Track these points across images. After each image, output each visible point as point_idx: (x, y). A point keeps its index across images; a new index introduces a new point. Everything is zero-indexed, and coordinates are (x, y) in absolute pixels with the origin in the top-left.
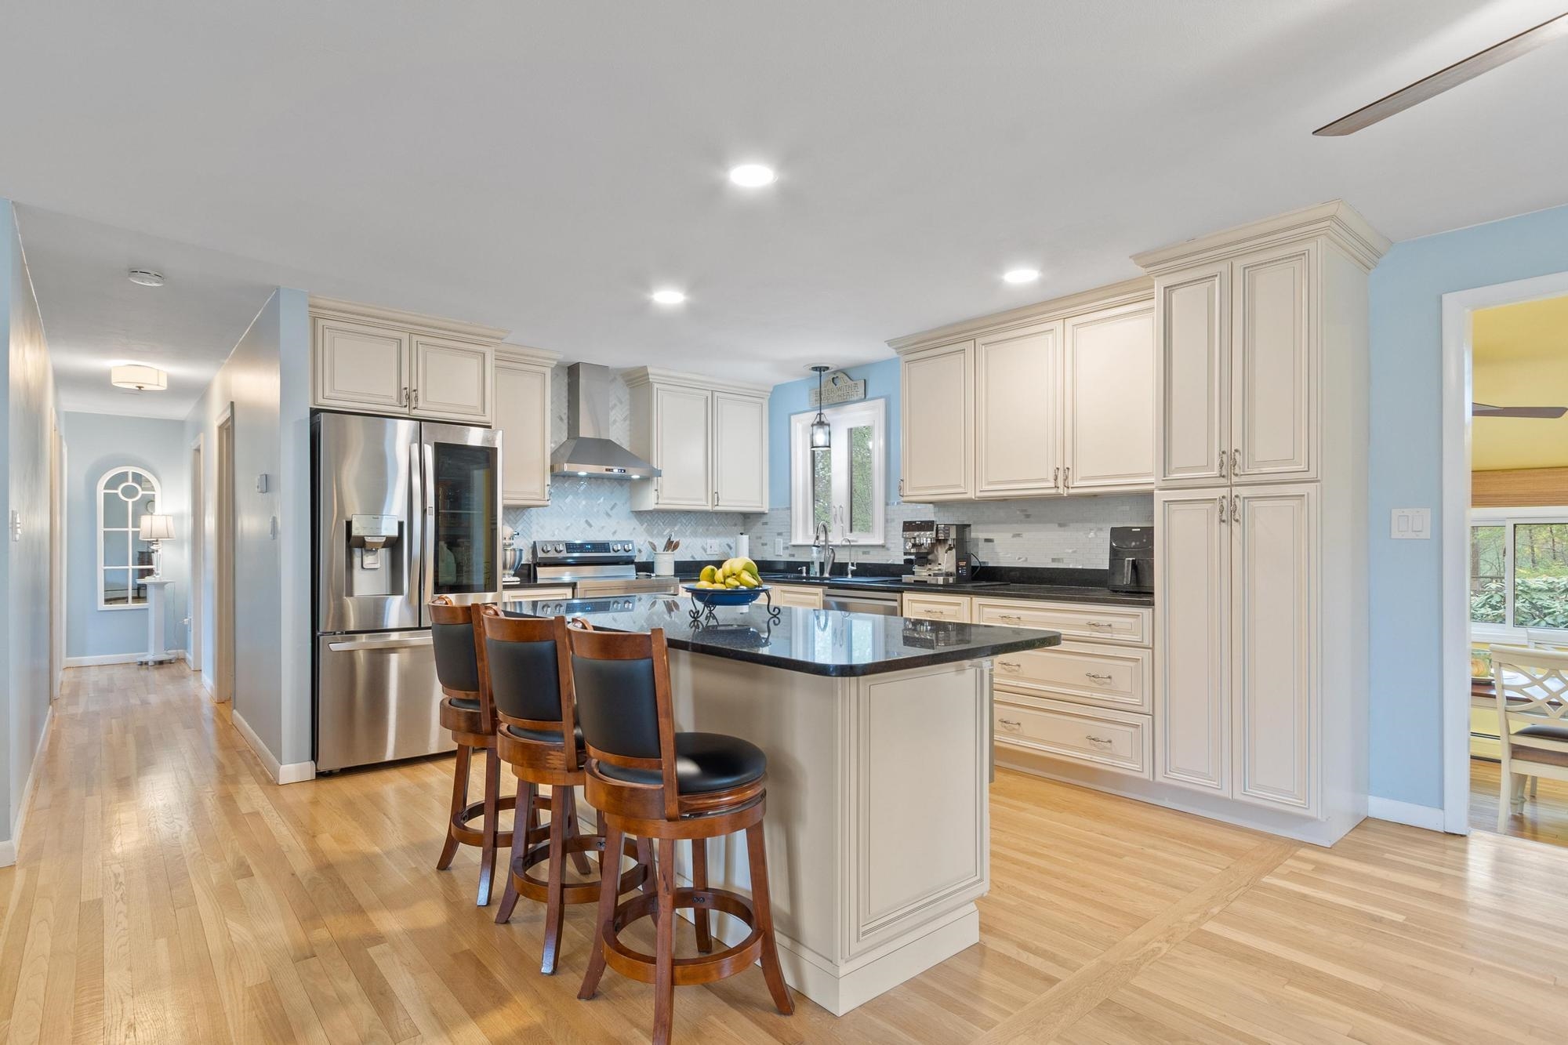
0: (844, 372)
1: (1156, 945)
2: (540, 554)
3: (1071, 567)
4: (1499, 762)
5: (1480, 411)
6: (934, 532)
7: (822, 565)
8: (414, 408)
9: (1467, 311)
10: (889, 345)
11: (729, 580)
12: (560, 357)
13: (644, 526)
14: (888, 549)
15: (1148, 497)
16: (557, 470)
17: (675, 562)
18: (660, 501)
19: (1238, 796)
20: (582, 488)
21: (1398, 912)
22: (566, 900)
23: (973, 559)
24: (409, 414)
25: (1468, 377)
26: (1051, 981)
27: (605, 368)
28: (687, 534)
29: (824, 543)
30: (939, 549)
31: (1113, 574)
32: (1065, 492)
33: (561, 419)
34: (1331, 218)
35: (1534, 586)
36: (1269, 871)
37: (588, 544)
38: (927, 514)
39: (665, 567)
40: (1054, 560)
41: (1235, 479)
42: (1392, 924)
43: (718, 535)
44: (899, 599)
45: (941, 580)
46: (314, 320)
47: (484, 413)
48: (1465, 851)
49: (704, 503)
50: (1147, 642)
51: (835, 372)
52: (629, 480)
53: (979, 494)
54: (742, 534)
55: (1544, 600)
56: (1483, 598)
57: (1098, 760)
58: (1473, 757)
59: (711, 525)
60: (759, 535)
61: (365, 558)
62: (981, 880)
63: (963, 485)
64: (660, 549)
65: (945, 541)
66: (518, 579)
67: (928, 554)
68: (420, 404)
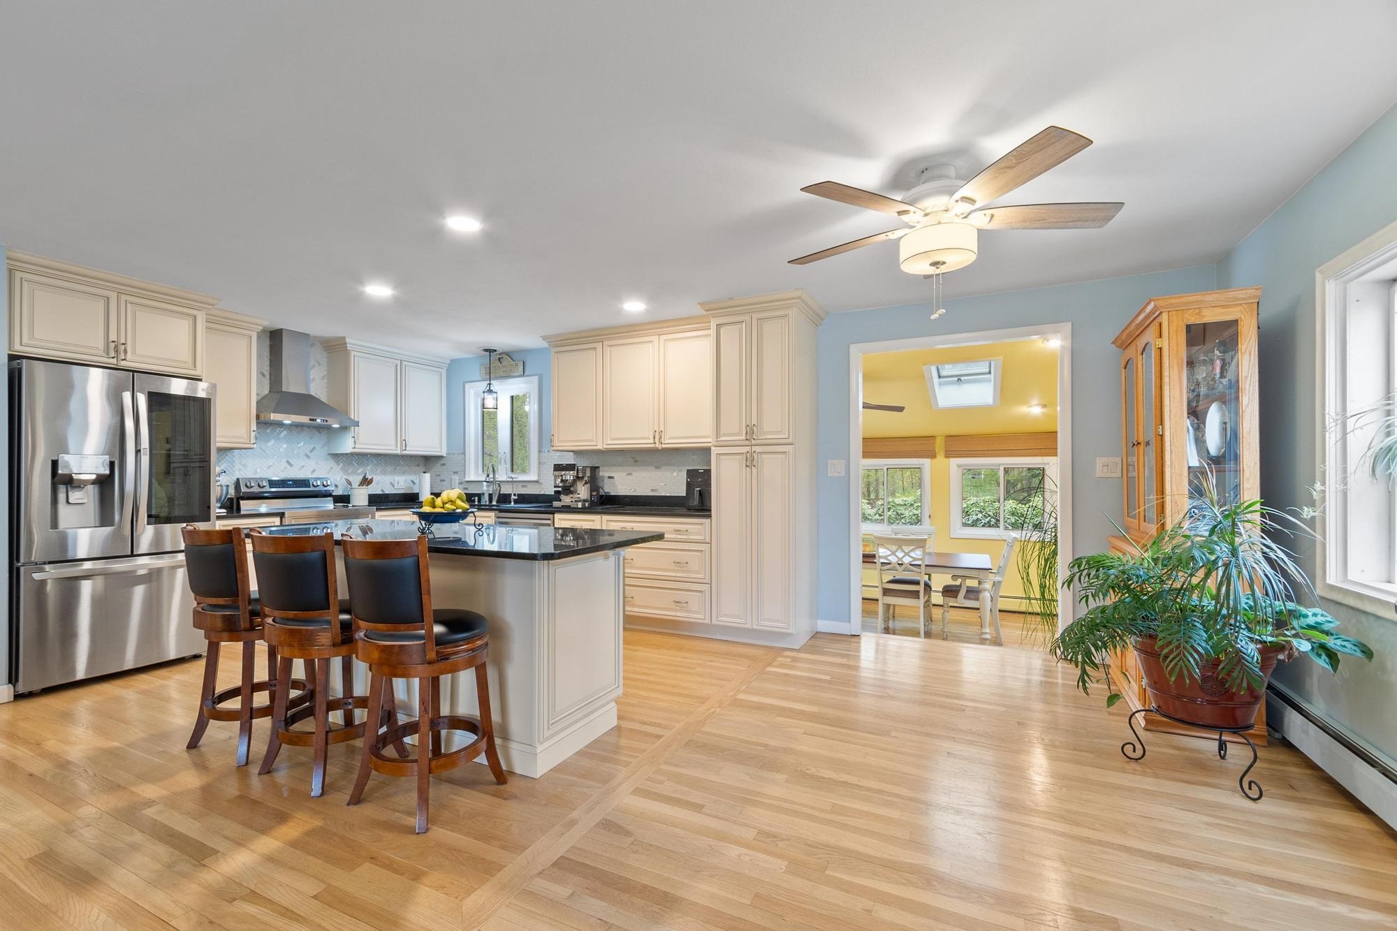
0: (508, 354)
1: (713, 710)
2: (244, 489)
3: (663, 494)
4: (878, 600)
5: (866, 406)
6: (575, 472)
7: (491, 496)
8: (123, 360)
9: (860, 354)
10: (543, 339)
11: (447, 506)
12: (266, 323)
13: (341, 465)
14: (541, 484)
15: (707, 451)
16: (262, 418)
17: (369, 495)
18: (357, 446)
19: (755, 627)
20: (283, 434)
21: (826, 675)
22: (330, 742)
23: (601, 490)
24: (117, 365)
25: (861, 387)
26: (659, 737)
27: (306, 336)
28: (378, 472)
29: (492, 480)
30: (578, 483)
31: (688, 499)
32: (658, 446)
33: (264, 375)
34: (799, 298)
35: (897, 503)
36: (770, 664)
37: (290, 481)
38: (569, 459)
39: (360, 498)
40: (652, 490)
41: (753, 442)
42: (825, 681)
43: (404, 473)
44: (552, 519)
45: (580, 505)
46: (10, 271)
47: (195, 367)
48: (859, 643)
49: (394, 448)
50: (708, 540)
51: (501, 354)
52: (329, 428)
53: (606, 446)
54: (424, 472)
55: (901, 510)
56: (875, 510)
57: (680, 615)
58: (863, 599)
59: (398, 465)
60: (438, 473)
61: (70, 493)
62: (618, 687)
63: (595, 439)
64: (355, 484)
65: (583, 478)
66: (225, 511)
67: (571, 486)
68: (129, 356)
